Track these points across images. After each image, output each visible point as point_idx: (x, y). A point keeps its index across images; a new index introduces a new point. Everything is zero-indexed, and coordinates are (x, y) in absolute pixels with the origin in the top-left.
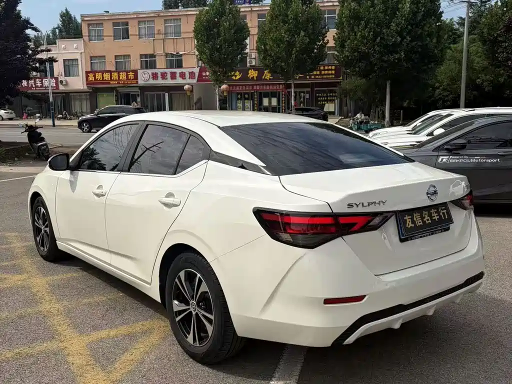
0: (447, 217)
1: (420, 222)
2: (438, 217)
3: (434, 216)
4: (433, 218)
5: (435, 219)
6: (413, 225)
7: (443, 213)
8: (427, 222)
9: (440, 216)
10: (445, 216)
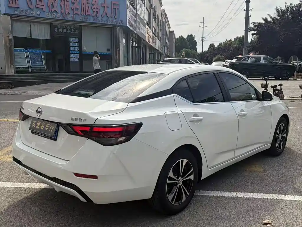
0: (51, 131)
1: (38, 127)
2: (48, 129)
3: (46, 127)
4: (45, 128)
5: (46, 129)
6: (34, 126)
7: (51, 128)
8: (41, 128)
9: (49, 129)
10: (51, 130)
